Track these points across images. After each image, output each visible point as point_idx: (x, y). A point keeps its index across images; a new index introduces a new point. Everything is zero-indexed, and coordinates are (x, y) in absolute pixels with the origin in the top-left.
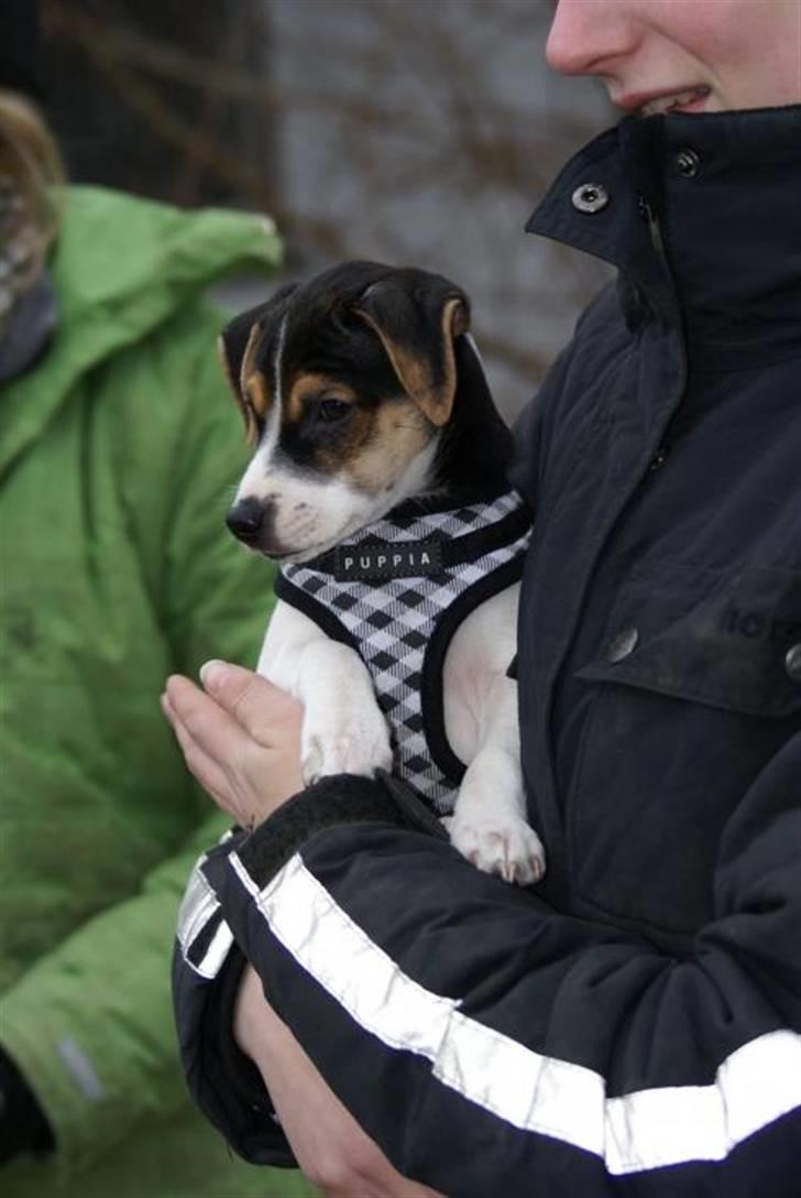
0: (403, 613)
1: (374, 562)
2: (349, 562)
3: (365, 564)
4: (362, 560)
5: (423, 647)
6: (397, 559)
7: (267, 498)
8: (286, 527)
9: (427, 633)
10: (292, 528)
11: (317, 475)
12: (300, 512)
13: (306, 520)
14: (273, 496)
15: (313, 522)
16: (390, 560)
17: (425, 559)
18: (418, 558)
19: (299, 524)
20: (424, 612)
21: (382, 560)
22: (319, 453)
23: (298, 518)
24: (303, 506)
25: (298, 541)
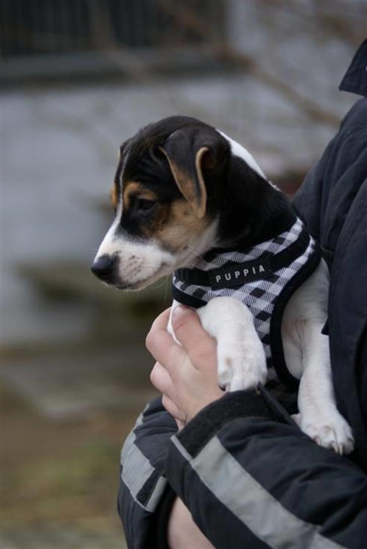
0: (254, 302)
1: (233, 275)
2: (218, 278)
3: (228, 277)
4: (226, 275)
5: (269, 319)
6: (246, 272)
7: (114, 254)
8: (124, 270)
9: (270, 311)
10: (128, 271)
11: (141, 239)
12: (132, 261)
13: (136, 265)
14: (117, 252)
15: (140, 266)
16: (242, 273)
17: (262, 269)
18: (257, 270)
19: (132, 268)
20: (266, 299)
21: (237, 274)
22: (141, 227)
23: (131, 264)
24: (133, 257)
25: (132, 278)
